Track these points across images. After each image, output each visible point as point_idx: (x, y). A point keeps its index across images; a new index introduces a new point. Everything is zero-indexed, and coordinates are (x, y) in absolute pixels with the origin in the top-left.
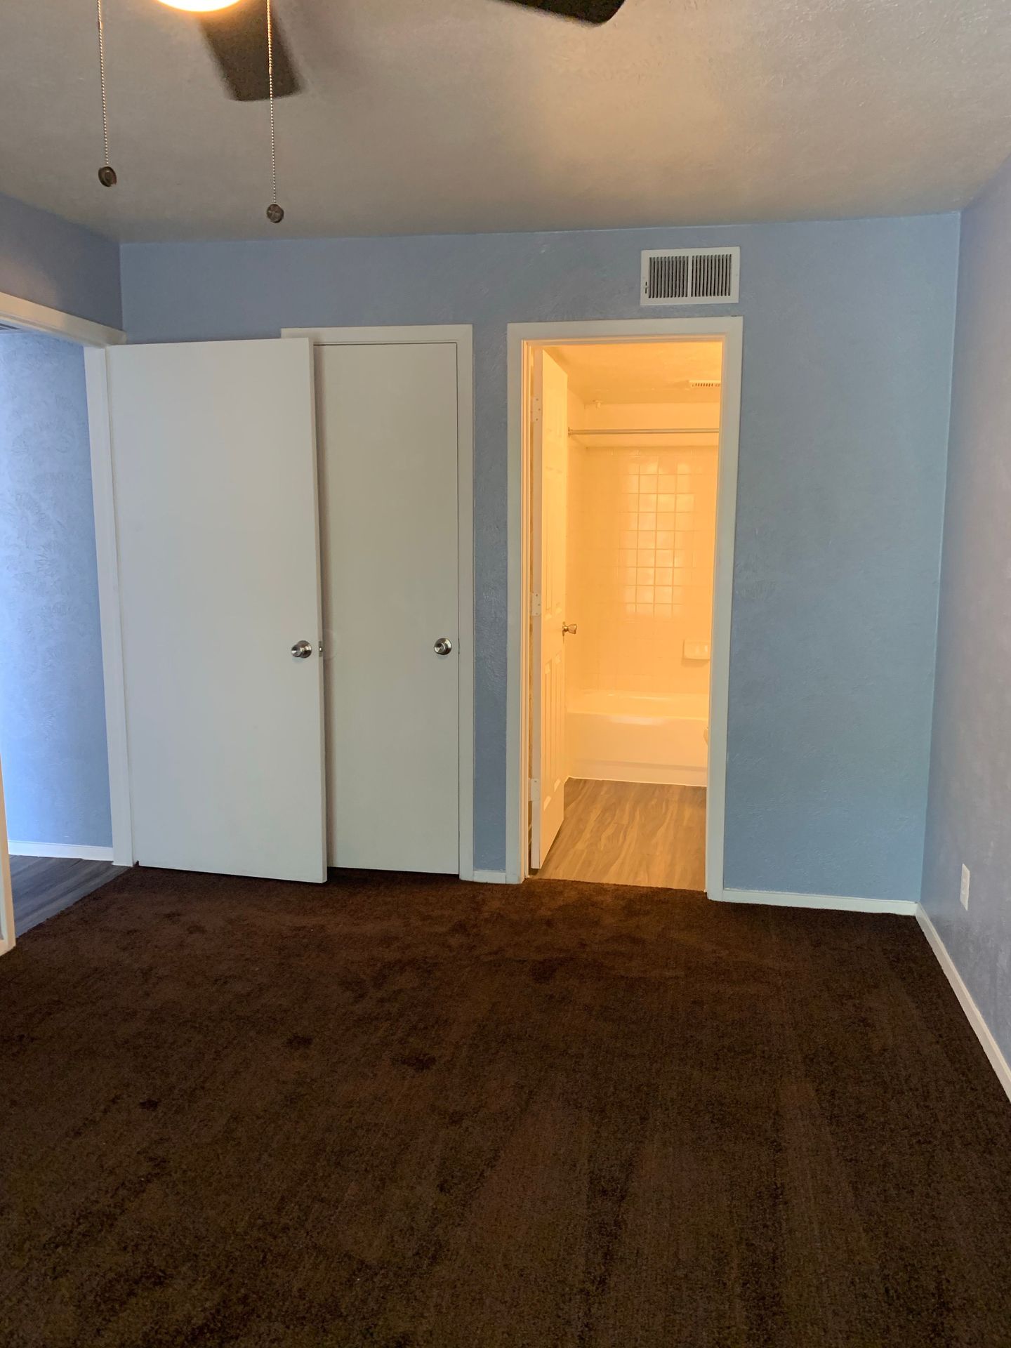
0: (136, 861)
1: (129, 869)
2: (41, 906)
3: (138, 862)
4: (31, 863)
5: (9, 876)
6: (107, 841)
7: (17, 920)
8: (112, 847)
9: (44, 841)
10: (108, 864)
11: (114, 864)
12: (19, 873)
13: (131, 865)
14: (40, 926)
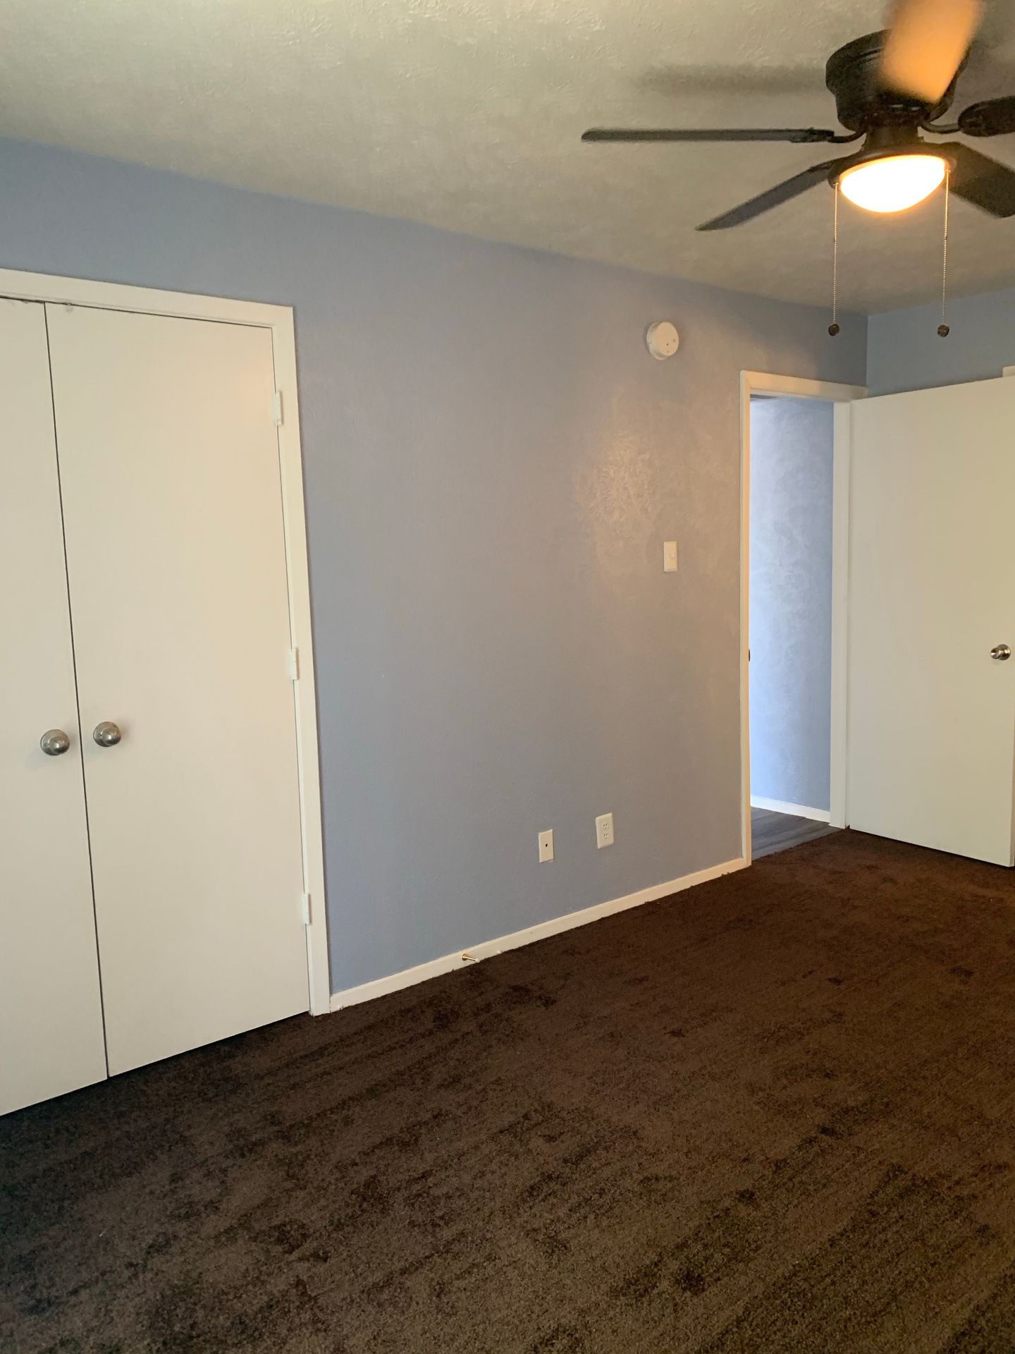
0: (847, 825)
1: (842, 830)
2: (772, 844)
3: (849, 826)
4: (767, 814)
5: (750, 819)
6: (826, 807)
7: (753, 850)
8: (829, 811)
9: (777, 799)
10: (826, 824)
11: (830, 825)
12: (756, 820)
13: (844, 828)
14: (768, 856)
